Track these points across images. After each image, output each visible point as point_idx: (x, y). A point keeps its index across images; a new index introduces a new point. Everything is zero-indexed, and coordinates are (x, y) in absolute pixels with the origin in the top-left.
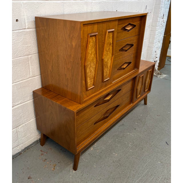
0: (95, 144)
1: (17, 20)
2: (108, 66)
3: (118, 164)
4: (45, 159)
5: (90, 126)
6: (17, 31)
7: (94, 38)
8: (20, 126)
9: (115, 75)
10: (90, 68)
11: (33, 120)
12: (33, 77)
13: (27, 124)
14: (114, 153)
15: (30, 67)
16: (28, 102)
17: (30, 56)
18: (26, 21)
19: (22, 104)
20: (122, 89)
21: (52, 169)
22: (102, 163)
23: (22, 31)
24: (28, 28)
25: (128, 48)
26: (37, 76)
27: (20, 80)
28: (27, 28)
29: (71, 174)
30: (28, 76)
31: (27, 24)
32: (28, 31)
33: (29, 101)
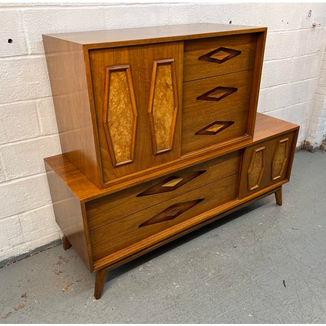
0: (150, 261)
1: (10, 41)
2: (167, 127)
3: (173, 303)
4: (61, 272)
5: (128, 229)
6: (12, 58)
7: (122, 74)
8: (26, 213)
9: (190, 144)
10: (117, 128)
11: (49, 205)
12: (46, 135)
13: (39, 211)
14: (174, 283)
15: (40, 119)
16: (38, 175)
17: (38, 100)
18: (28, 42)
19: (26, 178)
20: (208, 170)
21: (63, 289)
22: (145, 296)
23: (20, 58)
24: (31, 54)
25: (222, 94)
26: (53, 134)
27: (21, 139)
28: (29, 53)
29: (88, 303)
30: (37, 134)
31: (29, 47)
32: (34, 59)
33: (41, 175)
